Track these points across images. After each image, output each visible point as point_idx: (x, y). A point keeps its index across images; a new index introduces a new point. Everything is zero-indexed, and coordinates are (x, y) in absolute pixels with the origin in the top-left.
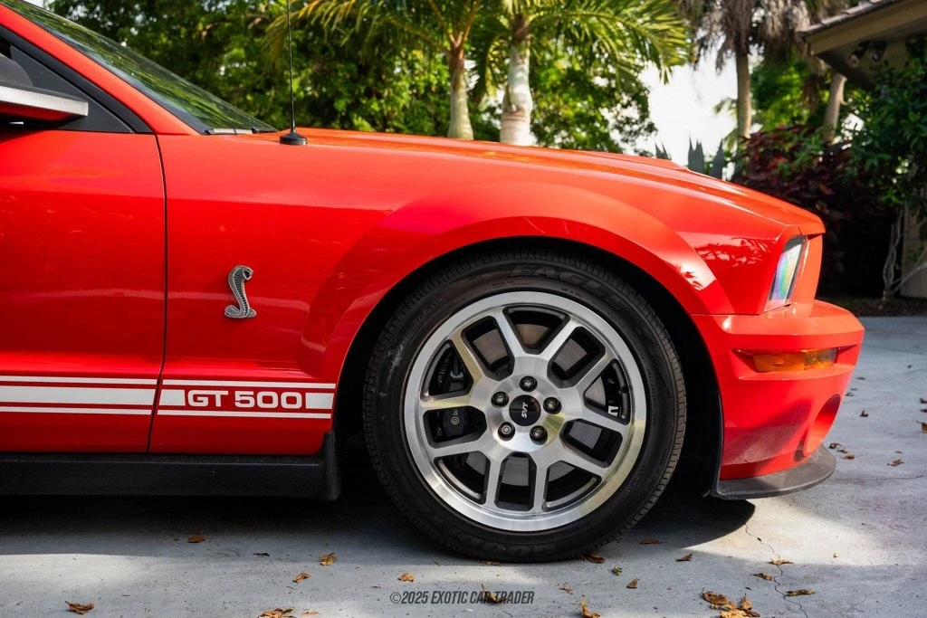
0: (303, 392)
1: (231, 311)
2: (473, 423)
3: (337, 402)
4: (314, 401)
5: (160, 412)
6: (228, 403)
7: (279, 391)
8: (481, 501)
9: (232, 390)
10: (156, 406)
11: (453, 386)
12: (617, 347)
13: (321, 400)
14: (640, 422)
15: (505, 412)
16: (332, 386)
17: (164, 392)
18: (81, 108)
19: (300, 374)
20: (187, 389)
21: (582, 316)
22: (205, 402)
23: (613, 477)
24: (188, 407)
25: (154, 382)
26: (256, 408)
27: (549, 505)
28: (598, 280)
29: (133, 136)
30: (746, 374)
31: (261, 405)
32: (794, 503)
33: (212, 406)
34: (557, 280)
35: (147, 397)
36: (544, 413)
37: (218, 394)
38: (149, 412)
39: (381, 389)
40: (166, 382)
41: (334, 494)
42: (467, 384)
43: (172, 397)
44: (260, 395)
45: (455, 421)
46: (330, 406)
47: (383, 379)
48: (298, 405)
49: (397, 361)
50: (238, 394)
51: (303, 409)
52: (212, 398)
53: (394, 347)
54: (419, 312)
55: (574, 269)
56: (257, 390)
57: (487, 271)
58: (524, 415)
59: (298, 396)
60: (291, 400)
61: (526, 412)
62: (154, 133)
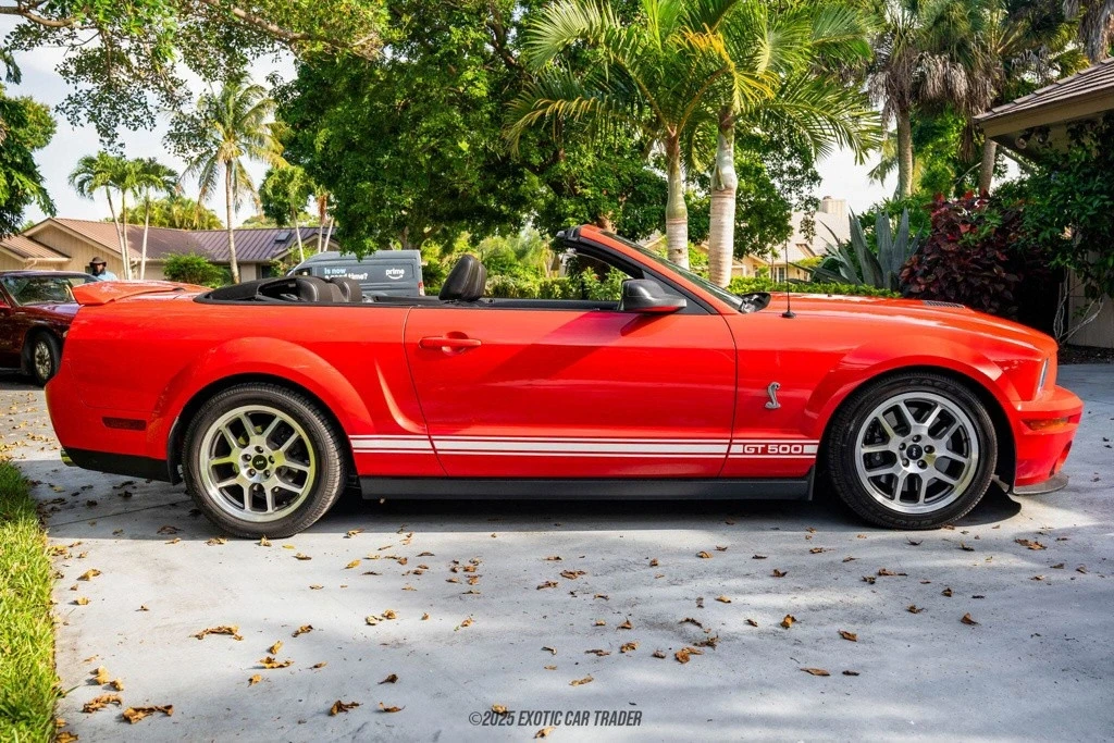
0: (802, 445)
1: (769, 405)
2: (889, 459)
3: (819, 450)
4: (808, 449)
5: (730, 456)
6: (765, 451)
7: (791, 445)
8: (892, 498)
9: (767, 444)
10: (728, 453)
11: (877, 441)
12: (962, 418)
13: (811, 449)
14: (975, 455)
15: (905, 452)
16: (818, 442)
17: (733, 446)
18: (683, 303)
19: (803, 436)
20: (744, 444)
21: (943, 403)
22: (753, 451)
23: (960, 486)
24: (744, 453)
25: (728, 441)
26: (778, 453)
27: (927, 500)
28: (953, 385)
29: (710, 316)
30: (1029, 432)
31: (781, 451)
32: (1041, 501)
33: (756, 453)
34: (933, 386)
35: (724, 449)
36: (924, 453)
37: (760, 447)
38: (724, 456)
39: (843, 443)
40: (734, 441)
41: (810, 498)
42: (885, 439)
43: (736, 449)
44: (781, 447)
45: (878, 458)
46: (815, 452)
47: (844, 437)
48: (800, 451)
49: (851, 428)
50: (770, 447)
51: (802, 454)
52: (757, 449)
53: (850, 421)
54: (863, 403)
55: (941, 380)
56: (779, 444)
57: (898, 382)
58: (914, 454)
59: (800, 447)
60: (796, 449)
61: (914, 453)
62: (720, 314)
